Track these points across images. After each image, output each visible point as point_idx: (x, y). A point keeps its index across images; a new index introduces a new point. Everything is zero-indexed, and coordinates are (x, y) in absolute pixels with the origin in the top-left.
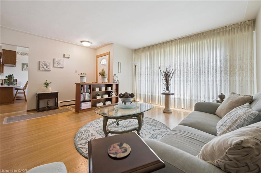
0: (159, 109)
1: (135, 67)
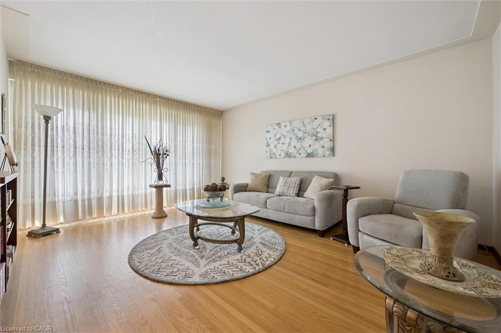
0: (144, 217)
1: (47, 122)
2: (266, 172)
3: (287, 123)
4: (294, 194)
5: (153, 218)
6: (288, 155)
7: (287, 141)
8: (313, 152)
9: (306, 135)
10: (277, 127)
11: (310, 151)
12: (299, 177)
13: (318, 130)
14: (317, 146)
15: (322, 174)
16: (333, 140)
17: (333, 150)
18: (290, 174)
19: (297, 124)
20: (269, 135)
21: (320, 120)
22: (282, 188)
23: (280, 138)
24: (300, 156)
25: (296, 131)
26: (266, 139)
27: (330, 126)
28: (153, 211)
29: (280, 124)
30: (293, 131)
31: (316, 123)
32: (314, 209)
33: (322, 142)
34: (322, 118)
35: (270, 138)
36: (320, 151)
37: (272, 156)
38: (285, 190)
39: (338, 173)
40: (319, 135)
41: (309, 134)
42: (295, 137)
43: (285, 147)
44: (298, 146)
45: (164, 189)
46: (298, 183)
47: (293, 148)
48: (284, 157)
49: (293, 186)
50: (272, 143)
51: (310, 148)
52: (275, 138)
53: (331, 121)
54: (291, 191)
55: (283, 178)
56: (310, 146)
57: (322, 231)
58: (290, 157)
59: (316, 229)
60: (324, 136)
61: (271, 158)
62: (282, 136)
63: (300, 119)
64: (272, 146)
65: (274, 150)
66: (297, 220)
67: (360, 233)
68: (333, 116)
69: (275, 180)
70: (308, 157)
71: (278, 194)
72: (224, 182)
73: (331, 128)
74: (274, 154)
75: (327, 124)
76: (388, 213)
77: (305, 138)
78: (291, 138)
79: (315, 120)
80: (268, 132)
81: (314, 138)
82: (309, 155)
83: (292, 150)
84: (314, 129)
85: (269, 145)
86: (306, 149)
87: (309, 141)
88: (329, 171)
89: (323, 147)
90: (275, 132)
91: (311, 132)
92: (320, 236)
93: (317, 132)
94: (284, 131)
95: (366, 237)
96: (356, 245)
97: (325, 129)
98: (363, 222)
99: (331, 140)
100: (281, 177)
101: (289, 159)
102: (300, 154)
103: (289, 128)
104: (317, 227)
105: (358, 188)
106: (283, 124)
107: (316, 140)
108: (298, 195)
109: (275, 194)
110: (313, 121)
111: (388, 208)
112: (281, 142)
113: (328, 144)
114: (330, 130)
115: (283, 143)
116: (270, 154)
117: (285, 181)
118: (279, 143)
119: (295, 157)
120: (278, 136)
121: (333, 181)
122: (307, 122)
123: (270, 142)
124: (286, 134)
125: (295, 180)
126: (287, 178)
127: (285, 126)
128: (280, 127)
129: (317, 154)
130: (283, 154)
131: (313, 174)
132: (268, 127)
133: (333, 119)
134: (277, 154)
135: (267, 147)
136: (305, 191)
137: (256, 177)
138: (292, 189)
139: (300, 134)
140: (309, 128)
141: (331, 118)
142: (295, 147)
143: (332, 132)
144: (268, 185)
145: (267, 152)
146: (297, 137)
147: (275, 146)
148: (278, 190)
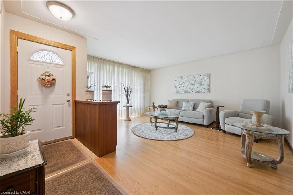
1: (88, 78)
2: (176, 100)
3: (186, 77)
4: (191, 110)
5: (125, 121)
6: (186, 92)
7: (186, 85)
8: (199, 91)
9: (195, 83)
10: (180, 79)
11: (198, 90)
12: (193, 102)
13: (202, 80)
14: (201, 88)
15: (205, 101)
16: (209, 85)
17: (209, 90)
18: (188, 101)
19: (191, 77)
20: (176, 82)
21: (202, 76)
22: (185, 107)
23: (182, 84)
24: (192, 92)
25: (191, 81)
26: (175, 84)
27: (208, 79)
28: (125, 118)
29: (182, 77)
30: (189, 80)
31: (201, 77)
32: (204, 116)
33: (204, 86)
34: (204, 75)
35: (177, 84)
36: (203, 90)
37: (178, 92)
38: (187, 108)
39: (212, 101)
40: (202, 83)
41: (197, 82)
42: (190, 83)
43: (185, 88)
44: (192, 88)
45: (130, 108)
46: (193, 105)
47: (189, 89)
48: (184, 93)
49: (191, 106)
50: (178, 86)
51: (197, 89)
52: (179, 84)
53: (208, 76)
54: (190, 109)
55: (185, 103)
56: (198, 88)
57: (207, 125)
58: (187, 93)
59: (204, 124)
60: (205, 83)
61: (177, 93)
62: (183, 83)
63: (193, 75)
64: (178, 88)
65: (179, 89)
66: (195, 121)
67: (226, 124)
68: (209, 74)
69: (181, 103)
70: (197, 93)
71: (183, 110)
72: (154, 104)
73: (208, 80)
74: (179, 91)
75: (206, 78)
76: (237, 117)
77: (195, 84)
78: (188, 84)
79: (200, 76)
80: (176, 81)
81: (200, 84)
82: (197, 92)
83: (188, 90)
84: (200, 80)
85: (176, 87)
86: (195, 89)
87: (197, 85)
88: (208, 99)
89: (204, 88)
90: (179, 81)
91: (198, 81)
92: (206, 127)
93: (201, 81)
94: (184, 80)
95: (228, 126)
96: (224, 129)
97: (205, 80)
98: (227, 120)
99: (208, 85)
100: (184, 102)
101: (187, 94)
102: (192, 91)
103: (187, 79)
104: (205, 123)
105: (224, 107)
106: (184, 77)
107: (201, 85)
108: (193, 110)
109: (182, 110)
110: (199, 76)
111: (237, 115)
112: (183, 86)
113: (207, 87)
114: (208, 81)
115: (184, 86)
116: (177, 91)
117: (186, 104)
118: (181, 86)
119: (190, 93)
120: (181, 83)
121: (211, 104)
122: (196, 76)
123: (177, 85)
124: (185, 82)
125: (192, 104)
126: (187, 103)
127: (185, 78)
128: (182, 79)
129: (201, 92)
130: (184, 92)
131: (200, 101)
132: (176, 78)
133: (209, 76)
134: (181, 92)
135: (175, 88)
136: (197, 109)
137: (171, 102)
138: (190, 107)
139: (193, 82)
140: (197, 80)
141: (208, 75)
142: (190, 88)
143: (209, 82)
144: (177, 106)
145: (175, 90)
146: (191, 83)
147: (179, 88)
148: (183, 108)
